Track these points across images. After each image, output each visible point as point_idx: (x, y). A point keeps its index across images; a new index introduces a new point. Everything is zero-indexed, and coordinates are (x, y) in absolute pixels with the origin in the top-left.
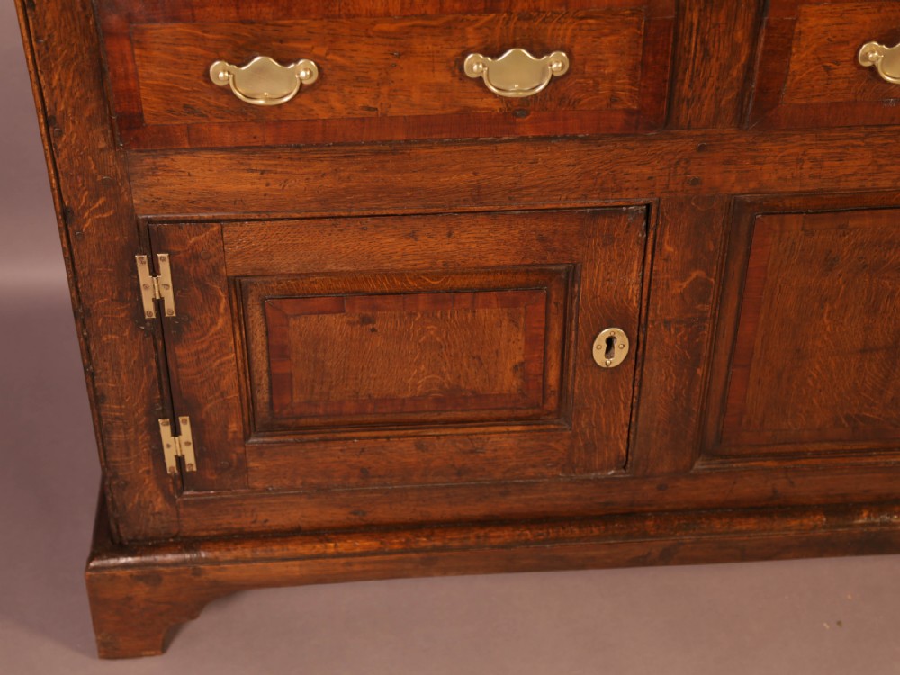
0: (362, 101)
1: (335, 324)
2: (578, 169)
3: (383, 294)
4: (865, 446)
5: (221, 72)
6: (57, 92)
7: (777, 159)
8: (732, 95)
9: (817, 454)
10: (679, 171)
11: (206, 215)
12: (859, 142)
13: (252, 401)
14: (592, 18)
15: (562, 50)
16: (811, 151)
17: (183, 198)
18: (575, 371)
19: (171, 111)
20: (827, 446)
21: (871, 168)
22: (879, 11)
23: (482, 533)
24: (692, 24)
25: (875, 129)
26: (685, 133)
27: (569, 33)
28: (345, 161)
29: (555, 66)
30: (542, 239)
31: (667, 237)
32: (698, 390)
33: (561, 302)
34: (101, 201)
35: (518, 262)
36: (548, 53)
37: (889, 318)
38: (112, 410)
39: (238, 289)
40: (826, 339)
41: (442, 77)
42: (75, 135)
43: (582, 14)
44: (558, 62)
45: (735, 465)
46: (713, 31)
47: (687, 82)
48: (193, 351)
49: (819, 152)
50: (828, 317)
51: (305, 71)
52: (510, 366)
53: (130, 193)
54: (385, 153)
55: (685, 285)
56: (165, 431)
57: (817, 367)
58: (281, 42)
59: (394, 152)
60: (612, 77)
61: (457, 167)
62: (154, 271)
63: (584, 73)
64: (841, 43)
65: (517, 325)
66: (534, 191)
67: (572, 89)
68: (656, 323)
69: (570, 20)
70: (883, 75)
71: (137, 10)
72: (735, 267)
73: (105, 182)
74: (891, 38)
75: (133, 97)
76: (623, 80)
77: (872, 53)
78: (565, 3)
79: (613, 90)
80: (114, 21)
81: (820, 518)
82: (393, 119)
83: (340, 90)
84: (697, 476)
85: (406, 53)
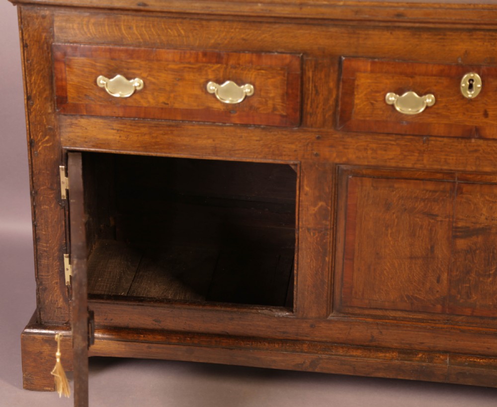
0: (162, 99)
2: (261, 142)
5: (101, 80)
6: (33, 85)
7: (355, 147)
8: (330, 113)
9: (395, 318)
10: (309, 149)
12: (393, 143)
14: (263, 69)
15: (251, 84)
16: (370, 145)
17: (82, 140)
19: (79, 97)
20: (399, 314)
21: (400, 157)
22: (393, 78)
23: (218, 340)
24: (309, 78)
25: (400, 136)
26: (310, 129)
27: (253, 76)
28: (155, 128)
29: (247, 91)
31: (305, 182)
32: (328, 270)
36: (244, 84)
37: (422, 240)
38: (43, 246)
40: (391, 248)
41: (197, 91)
42: (38, 106)
43: (259, 67)
44: (248, 89)
46: (319, 81)
47: (309, 105)
49: (374, 146)
50: (391, 236)
51: (137, 83)
53: (60, 135)
54: (173, 126)
55: (316, 209)
56: (66, 261)
57: (388, 264)
58: (128, 69)
59: (177, 126)
60: (273, 98)
61: (206, 136)
62: (67, 174)
63: (261, 95)
64: (377, 92)
66: (241, 152)
67: (255, 102)
68: (303, 229)
69: (253, 70)
70: (398, 109)
71: (69, 51)
72: (342, 203)
73: (50, 129)
74: (399, 92)
75: (63, 89)
76: (278, 100)
77: (391, 97)
78: (251, 62)
79: (274, 105)
80: (59, 54)
81: (395, 354)
82: (176, 109)
83: (153, 94)
84: (330, 321)
85: (182, 79)
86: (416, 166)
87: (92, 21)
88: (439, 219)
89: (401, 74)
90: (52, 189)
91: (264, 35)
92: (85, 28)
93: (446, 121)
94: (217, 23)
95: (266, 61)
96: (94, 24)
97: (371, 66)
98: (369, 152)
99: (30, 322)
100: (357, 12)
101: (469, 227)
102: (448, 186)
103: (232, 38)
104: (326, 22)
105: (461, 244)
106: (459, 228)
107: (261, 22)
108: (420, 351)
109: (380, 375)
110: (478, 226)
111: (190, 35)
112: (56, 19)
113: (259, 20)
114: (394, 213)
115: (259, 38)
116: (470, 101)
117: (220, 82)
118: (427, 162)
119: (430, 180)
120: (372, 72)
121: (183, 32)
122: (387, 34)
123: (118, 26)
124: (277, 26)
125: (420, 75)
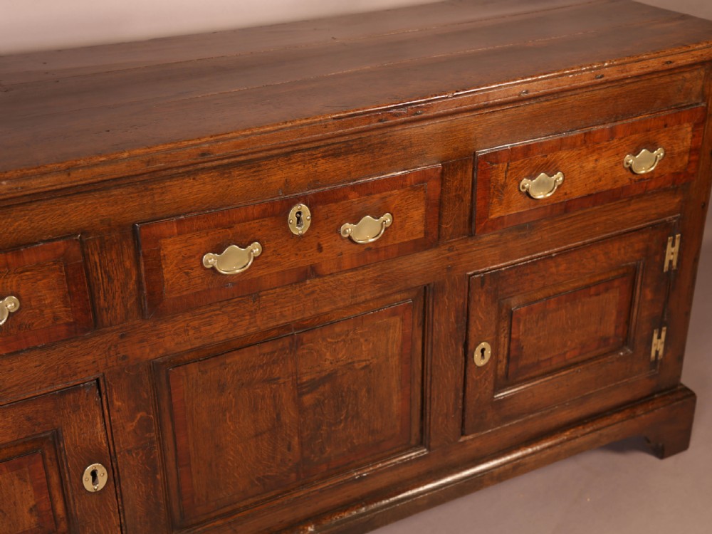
2: (43, 367)
4: (273, 493)
7: (172, 332)
8: (133, 300)
9: (246, 508)
10: (112, 353)
12: (218, 312)
14: (27, 271)
15: (12, 295)
16: (191, 324)
18: (74, 500)
20: (251, 500)
21: (229, 326)
22: (207, 235)
24: (96, 263)
25: (225, 303)
26: (108, 329)
27: (14, 282)
29: (9, 306)
30: (29, 419)
31: (115, 396)
32: (160, 488)
33: (53, 456)
35: (16, 438)
37: (266, 412)
40: (232, 434)
43: (20, 270)
44: (11, 303)
45: (197, 530)
46: (110, 264)
47: (102, 298)
49: (196, 323)
50: (230, 420)
52: (26, 510)
55: (134, 424)
57: (232, 453)
60: (51, 305)
63: (31, 306)
64: (190, 257)
65: (25, 481)
66: (15, 388)
67: (25, 318)
68: (122, 453)
69: (13, 275)
70: (220, 271)
72: (164, 404)
74: (218, 250)
76: (59, 305)
77: (210, 259)
78: (7, 265)
79: (54, 313)
86: (249, 331)
88: (281, 381)
89: (216, 227)
91: (17, 224)
93: (278, 269)
95: (29, 257)
97: (177, 227)
98: (191, 332)
100: (148, 163)
101: (314, 379)
102: (287, 342)
104: (107, 184)
105: (308, 399)
106: (305, 383)
107: (8, 207)
110: (324, 374)
114: (230, 393)
115: (11, 229)
116: (301, 236)
118: (262, 322)
119: (266, 341)
120: (180, 233)
122: (189, 181)
124: (34, 206)
125: (239, 222)
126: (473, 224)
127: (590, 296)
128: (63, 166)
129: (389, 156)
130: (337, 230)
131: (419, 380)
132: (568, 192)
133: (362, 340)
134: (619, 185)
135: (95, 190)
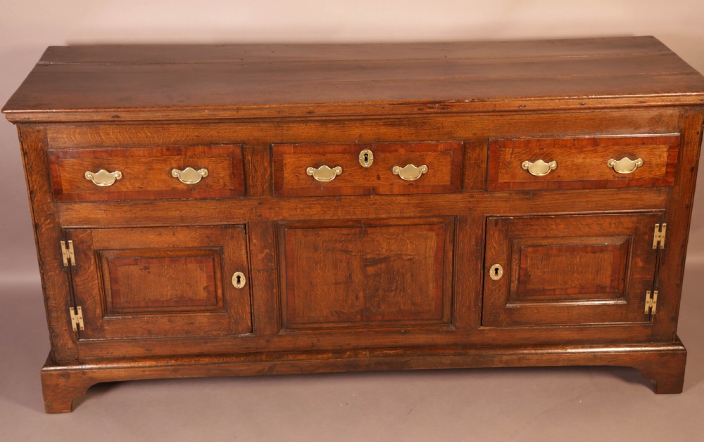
0: (138, 185)
1: (135, 269)
2: (217, 210)
3: (152, 258)
5: (88, 175)
6: (34, 182)
7: (287, 208)
8: (267, 184)
9: (328, 328)
10: (254, 212)
11: (85, 227)
12: (315, 202)
13: (105, 301)
14: (213, 157)
15: (205, 168)
16: (299, 205)
17: (77, 220)
18: (227, 290)
19: (72, 188)
20: (331, 324)
21: (321, 212)
22: (310, 157)
23: (197, 359)
24: (249, 160)
25: (319, 198)
26: (253, 198)
27: (206, 163)
28: (134, 206)
29: (203, 174)
30: (208, 237)
31: (254, 237)
32: (276, 299)
33: (219, 262)
34: (48, 221)
35: (200, 245)
36: (200, 169)
37: (343, 270)
38: (52, 303)
39: (98, 255)
40: (321, 278)
41: (164, 177)
42: (40, 197)
43: (210, 156)
44: (204, 172)
45: (296, 332)
46: (256, 162)
47: (251, 180)
48: (82, 279)
49: (302, 206)
51: (117, 174)
52: (202, 288)
53: (59, 218)
54: (148, 204)
55: (263, 255)
56: (72, 312)
57: (320, 290)
58: (109, 165)
59: (151, 204)
60: (223, 178)
61: (174, 209)
62: (67, 247)
63: (213, 176)
64: (301, 167)
65: (203, 271)
66: (202, 218)
67: (210, 181)
68: (255, 271)
69: (206, 158)
70: (316, 178)
71: (61, 154)
72: (282, 249)
73: (50, 214)
74: (316, 166)
75: (59, 183)
76: (227, 179)
77: (310, 171)
78: (204, 152)
79: (224, 182)
80: (53, 158)
81: (330, 355)
82: (149, 191)
83: (130, 181)
84: (281, 336)
85: (151, 169)
86: (333, 218)
87: (78, 131)
88: (353, 254)
89: (316, 153)
90: (56, 259)
91: (212, 133)
92: (72, 136)
93: (351, 185)
94: (175, 126)
95: (215, 151)
96: (79, 133)
97: (293, 149)
98: (299, 211)
99: (47, 362)
100: (279, 112)
101: (375, 258)
102: (358, 230)
103: (187, 136)
104: (258, 120)
105: (370, 270)
106: (368, 259)
107: (208, 123)
108: (347, 350)
109: (321, 371)
110: (381, 256)
111: (155, 135)
112: (48, 132)
113: (207, 121)
114: (320, 253)
115: (209, 135)
116: (367, 169)
117: (182, 169)
118: (341, 215)
119: (344, 227)
120: (295, 153)
121: (149, 134)
122: (303, 126)
123: (98, 133)
124: (221, 125)
125: (329, 153)
126: (488, 184)
127: (587, 252)
128: (235, 107)
129: (427, 131)
130: (390, 169)
131: (450, 279)
132: (561, 175)
133: (408, 241)
134: (605, 178)
135: (252, 122)
